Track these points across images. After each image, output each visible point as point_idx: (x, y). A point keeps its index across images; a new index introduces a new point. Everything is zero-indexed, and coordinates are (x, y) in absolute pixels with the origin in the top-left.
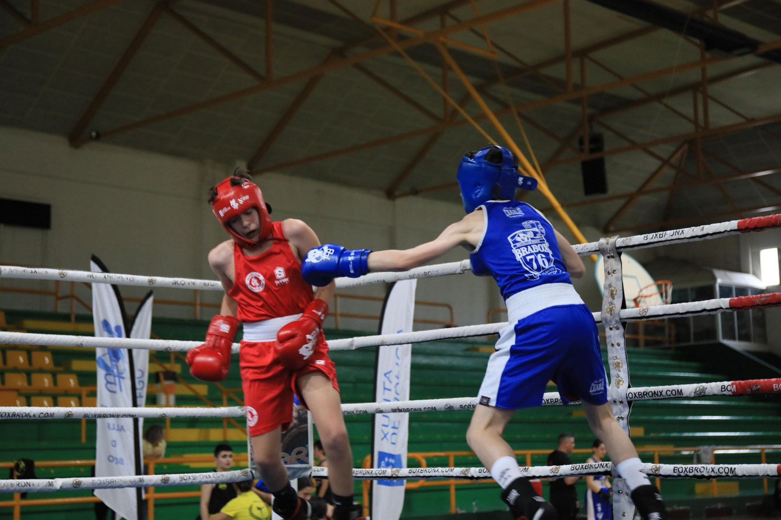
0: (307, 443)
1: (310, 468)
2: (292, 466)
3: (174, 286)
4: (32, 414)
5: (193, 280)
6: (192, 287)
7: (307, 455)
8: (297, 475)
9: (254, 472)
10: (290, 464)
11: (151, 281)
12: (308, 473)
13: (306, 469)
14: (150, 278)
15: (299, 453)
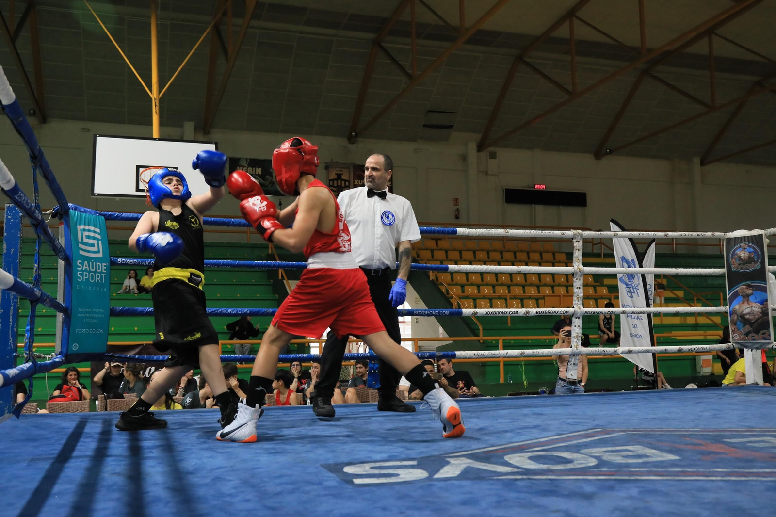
0: (769, 328)
1: (772, 343)
2: (759, 341)
3: (680, 237)
4: (604, 312)
5: (691, 233)
6: (690, 237)
7: (770, 335)
8: (764, 347)
9: (734, 344)
10: (758, 340)
11: (666, 235)
12: (770, 346)
13: (769, 343)
14: (665, 233)
15: (764, 334)
